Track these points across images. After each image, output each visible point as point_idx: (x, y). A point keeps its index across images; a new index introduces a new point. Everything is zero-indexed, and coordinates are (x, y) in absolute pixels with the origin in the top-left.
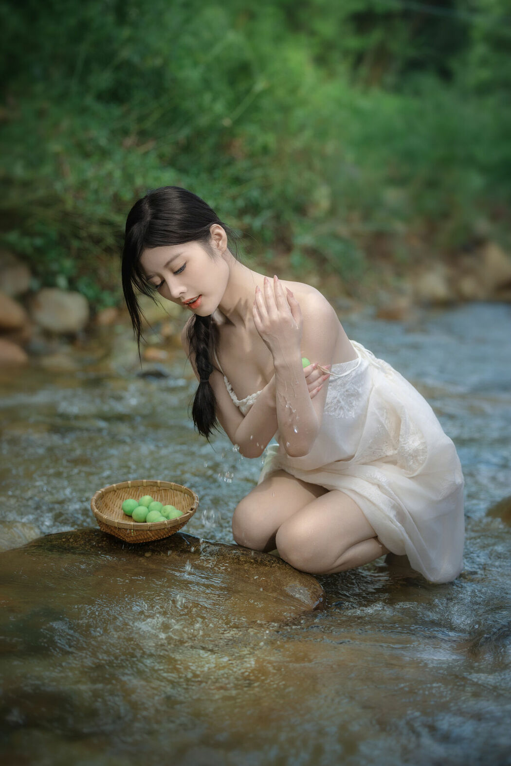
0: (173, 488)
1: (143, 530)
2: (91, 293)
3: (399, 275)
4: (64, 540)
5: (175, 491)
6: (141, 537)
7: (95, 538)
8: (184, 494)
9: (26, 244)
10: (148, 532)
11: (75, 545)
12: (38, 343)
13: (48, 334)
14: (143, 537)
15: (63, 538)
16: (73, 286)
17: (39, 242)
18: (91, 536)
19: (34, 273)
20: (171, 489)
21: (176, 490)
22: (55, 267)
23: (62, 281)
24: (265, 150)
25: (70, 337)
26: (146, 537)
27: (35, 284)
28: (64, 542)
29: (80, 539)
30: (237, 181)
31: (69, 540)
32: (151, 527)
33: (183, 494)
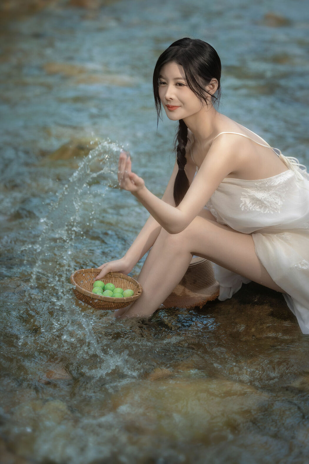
0: (121, 277)
1: (109, 302)
5: (122, 279)
6: (107, 306)
8: (130, 282)
10: (112, 303)
14: (108, 307)
20: (120, 277)
21: (124, 279)
26: (110, 307)
32: (115, 300)
33: (128, 282)
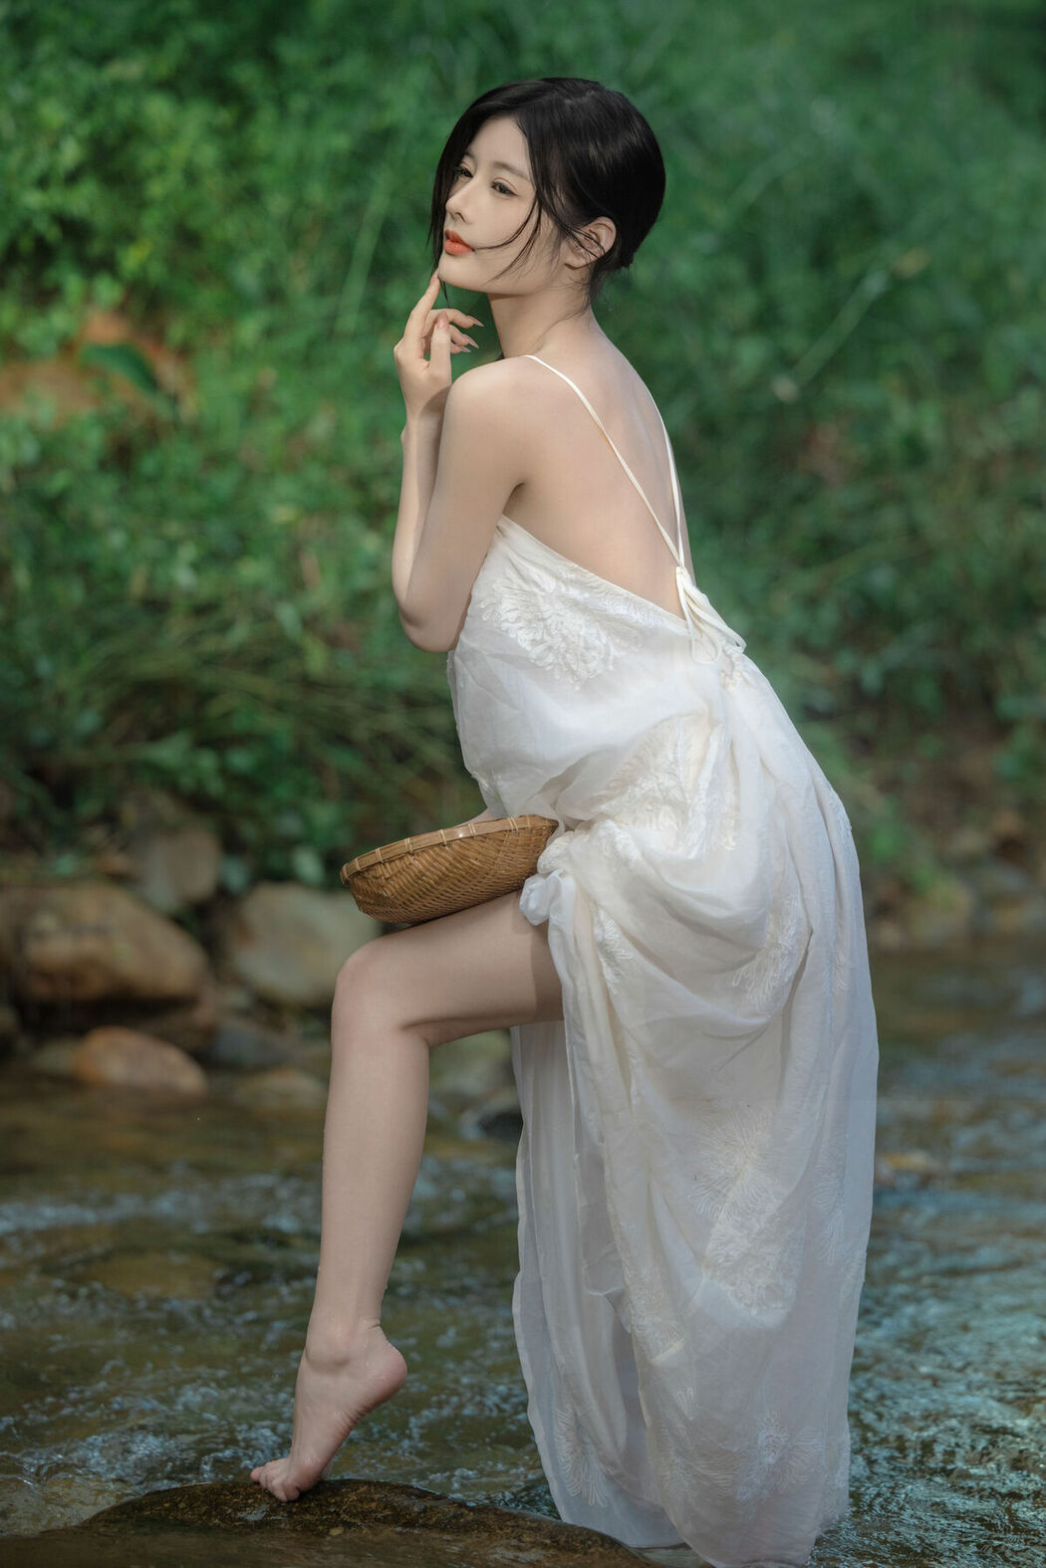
4: (167, 1505)
7: (231, 1499)
11: (189, 1516)
15: (167, 1502)
17: (242, 760)
18: (222, 1497)
19: (231, 844)
22: (288, 826)
23: (308, 864)
24: (915, 453)
27: (234, 873)
28: (167, 1509)
29: (199, 1503)
30: (826, 548)
31: (176, 1505)
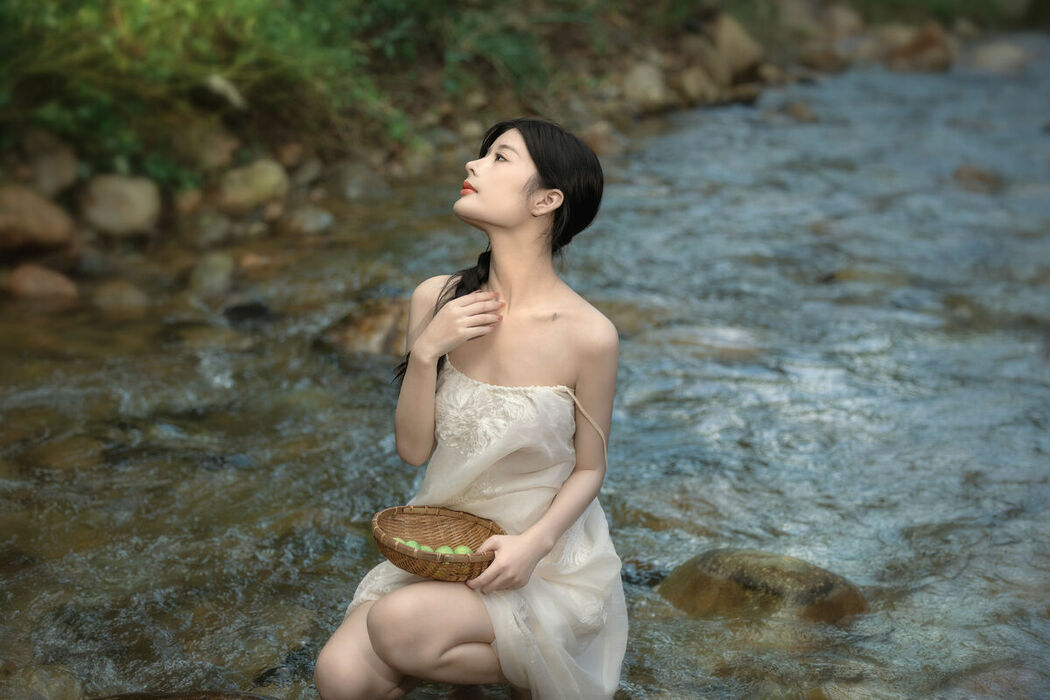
2: (162, 173)
3: (598, 73)
9: (67, 118)
12: (92, 258)
13: (106, 240)
16: (138, 169)
17: (85, 112)
19: (82, 154)
22: (110, 144)
23: (122, 164)
25: (138, 241)
27: (84, 170)
